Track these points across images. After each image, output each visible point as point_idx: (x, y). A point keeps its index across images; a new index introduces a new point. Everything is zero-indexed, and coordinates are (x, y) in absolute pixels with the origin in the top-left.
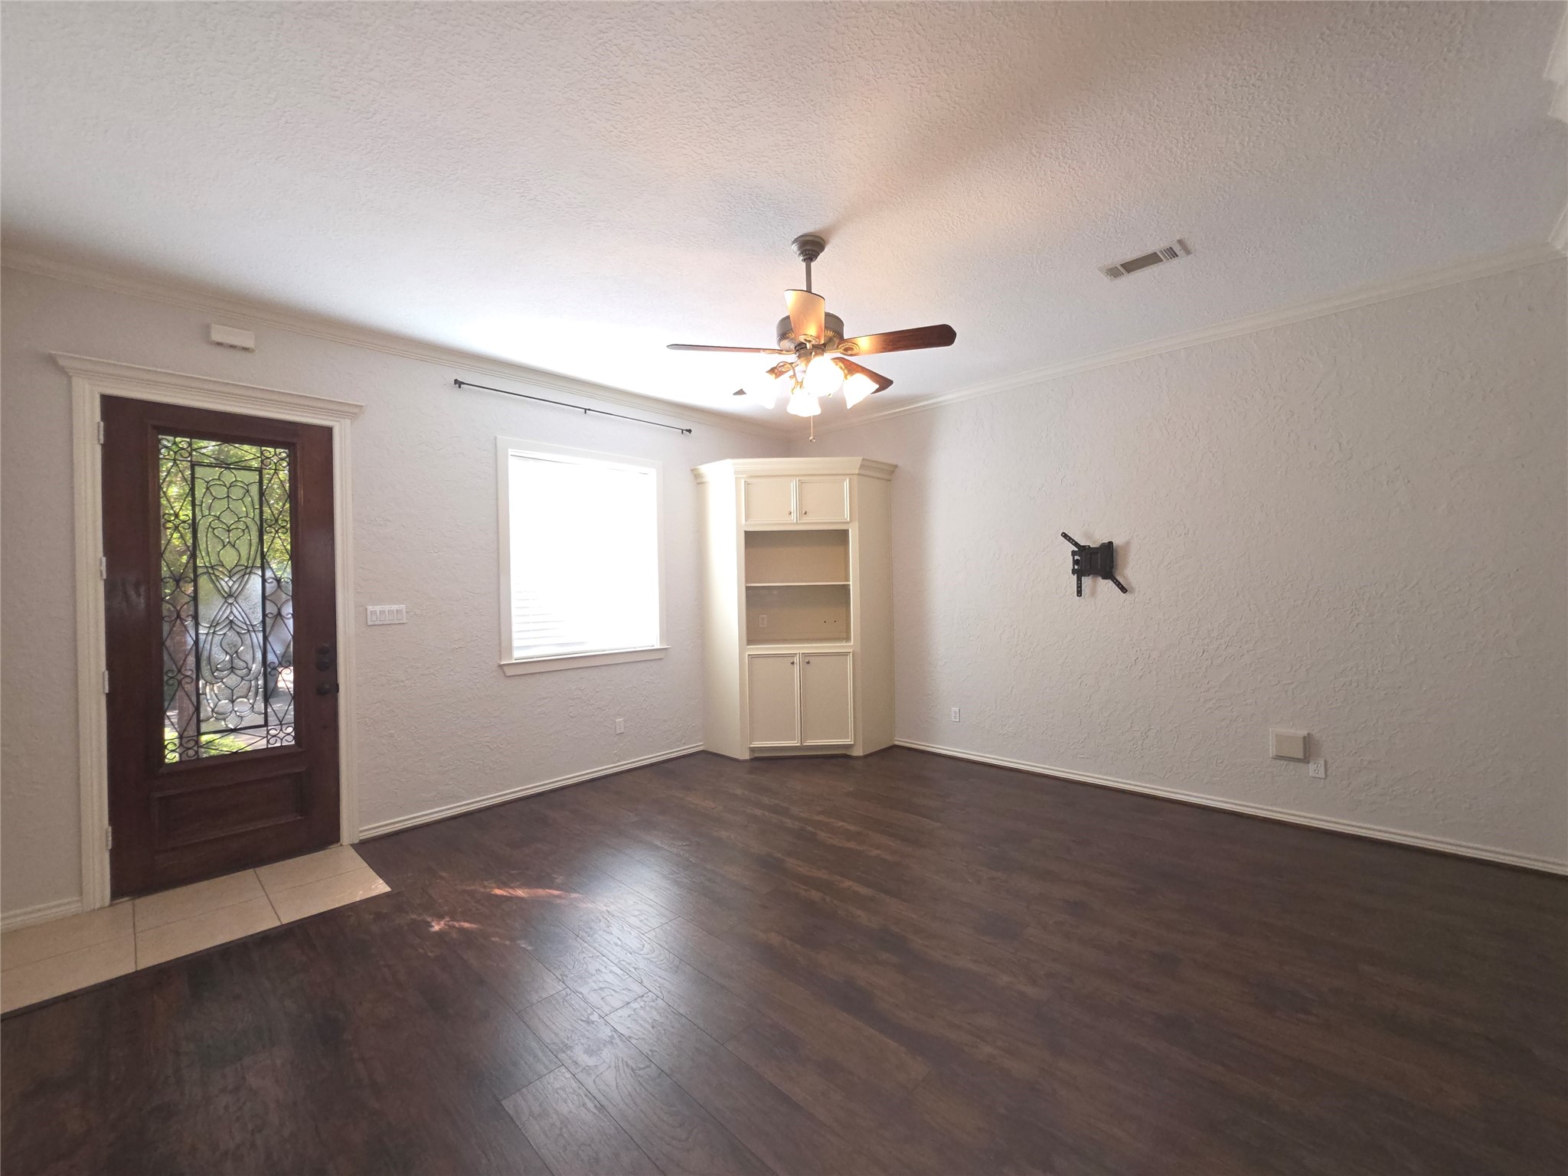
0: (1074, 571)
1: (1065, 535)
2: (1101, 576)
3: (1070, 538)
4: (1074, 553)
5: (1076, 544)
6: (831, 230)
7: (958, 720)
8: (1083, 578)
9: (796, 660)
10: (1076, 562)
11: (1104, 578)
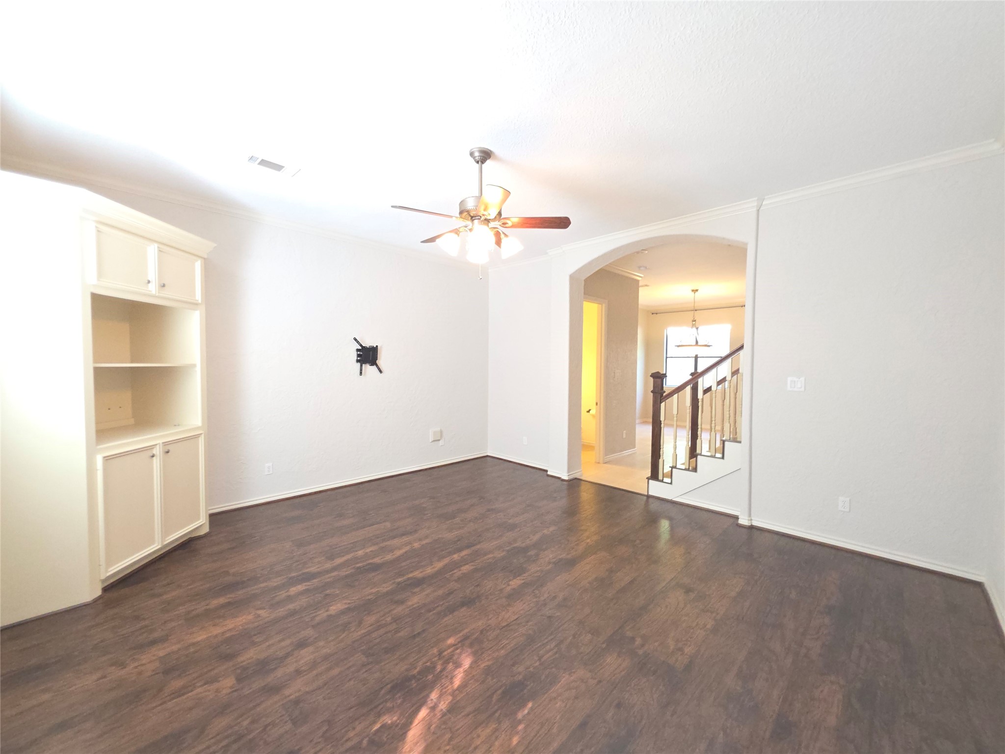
0: (358, 361)
1: (355, 339)
2: (369, 363)
3: (358, 342)
4: (358, 350)
5: (361, 345)
6: (497, 159)
7: (271, 472)
8: (363, 365)
9: (157, 451)
10: (359, 356)
11: (372, 365)
